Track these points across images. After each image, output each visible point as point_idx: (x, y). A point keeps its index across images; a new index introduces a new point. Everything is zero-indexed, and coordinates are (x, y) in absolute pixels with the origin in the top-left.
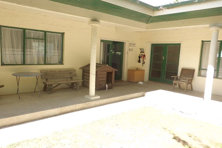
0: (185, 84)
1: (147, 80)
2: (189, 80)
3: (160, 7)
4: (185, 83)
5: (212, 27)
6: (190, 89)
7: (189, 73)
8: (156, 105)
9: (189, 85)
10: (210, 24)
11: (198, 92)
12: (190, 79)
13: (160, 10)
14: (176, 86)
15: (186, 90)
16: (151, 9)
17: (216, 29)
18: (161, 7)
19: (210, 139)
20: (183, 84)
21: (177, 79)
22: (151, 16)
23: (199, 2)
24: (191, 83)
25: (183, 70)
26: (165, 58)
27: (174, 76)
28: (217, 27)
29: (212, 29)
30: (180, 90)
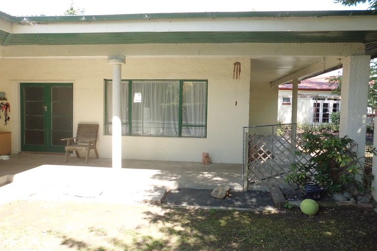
0: (85, 150)
1: (17, 150)
2: (90, 142)
3: (23, 18)
4: (84, 148)
5: (111, 60)
6: (95, 156)
7: (90, 131)
8: (34, 194)
9: (92, 151)
10: (109, 56)
11: (106, 159)
12: (91, 140)
13: (24, 24)
14: (72, 155)
15: (88, 159)
16: (6, 20)
17: (117, 63)
18: (25, 19)
19: (117, 228)
20: (81, 149)
21: (72, 143)
22: (8, 33)
23: (87, 21)
24: (94, 147)
25: (81, 126)
26: (49, 109)
27: (66, 139)
28: (117, 60)
29: (112, 63)
30: (79, 160)
